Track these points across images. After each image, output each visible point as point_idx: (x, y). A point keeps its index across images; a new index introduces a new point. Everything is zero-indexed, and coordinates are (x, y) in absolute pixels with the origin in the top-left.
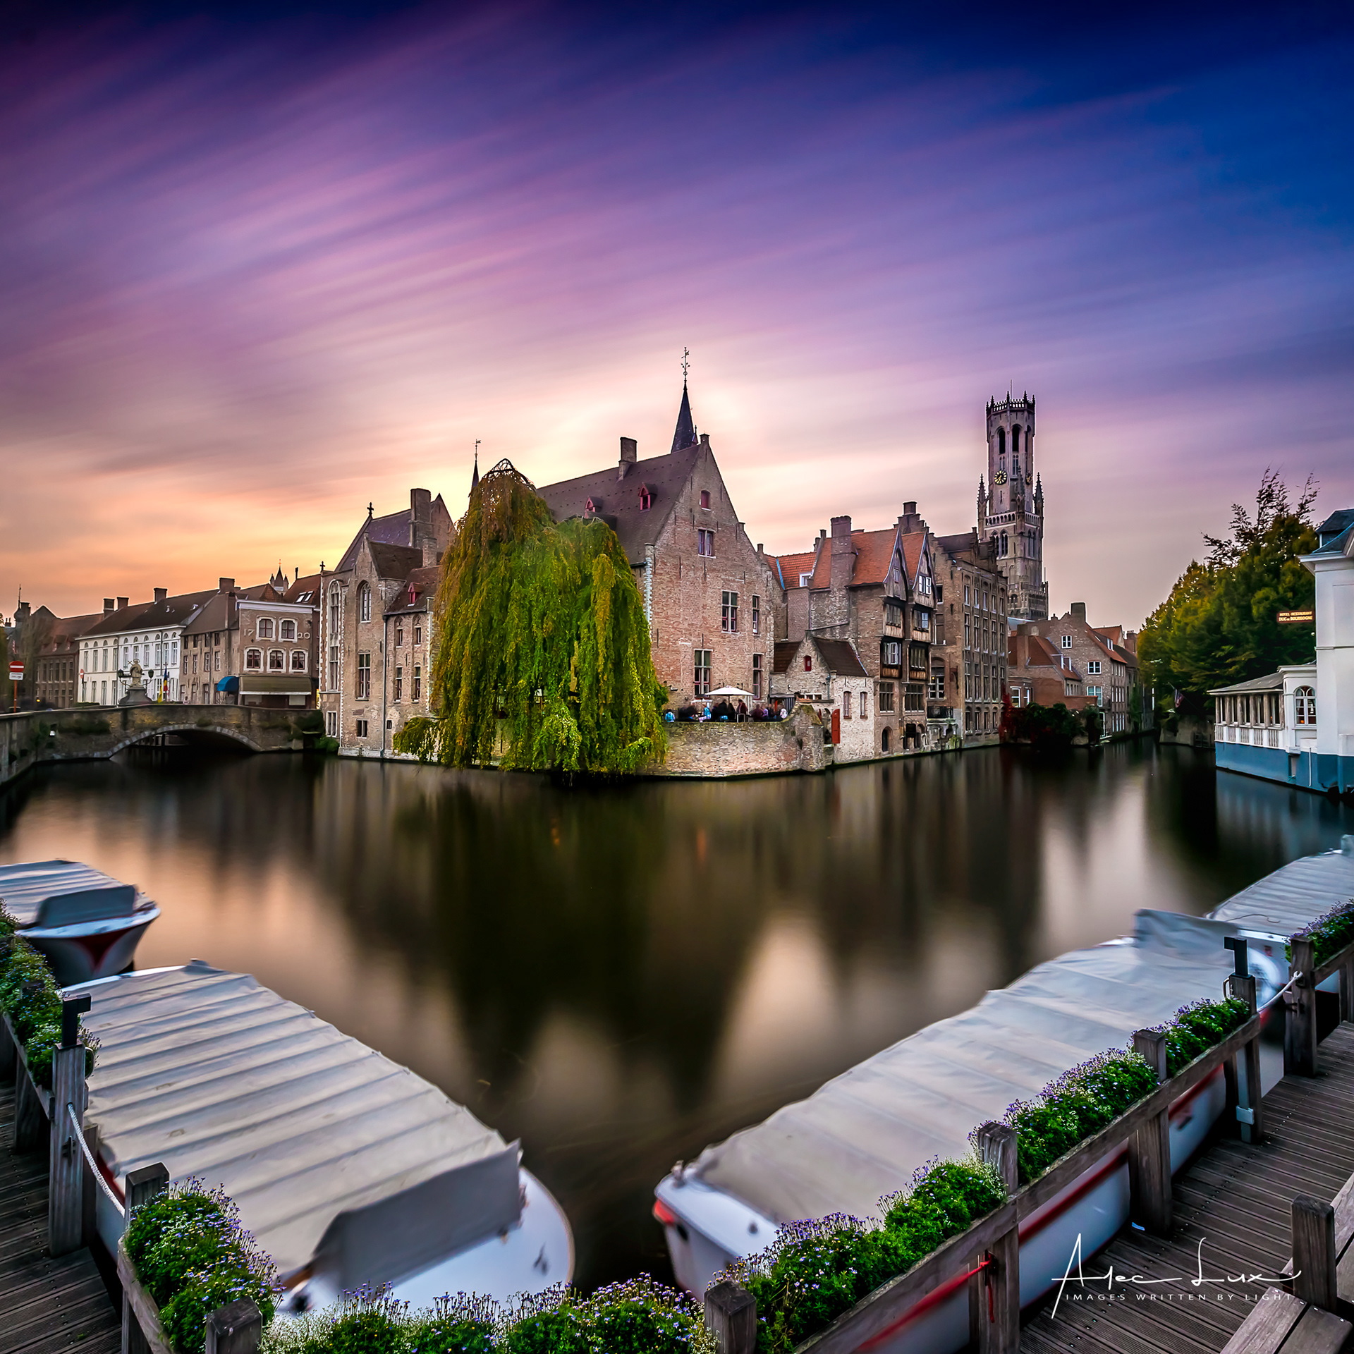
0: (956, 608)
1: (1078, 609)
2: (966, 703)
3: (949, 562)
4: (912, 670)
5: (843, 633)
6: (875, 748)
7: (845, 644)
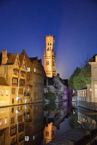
0: (32, 72)
1: (58, 74)
2: (34, 93)
3: (31, 63)
4: (20, 85)
5: (4, 76)
6: (10, 103)
7: (4, 78)
